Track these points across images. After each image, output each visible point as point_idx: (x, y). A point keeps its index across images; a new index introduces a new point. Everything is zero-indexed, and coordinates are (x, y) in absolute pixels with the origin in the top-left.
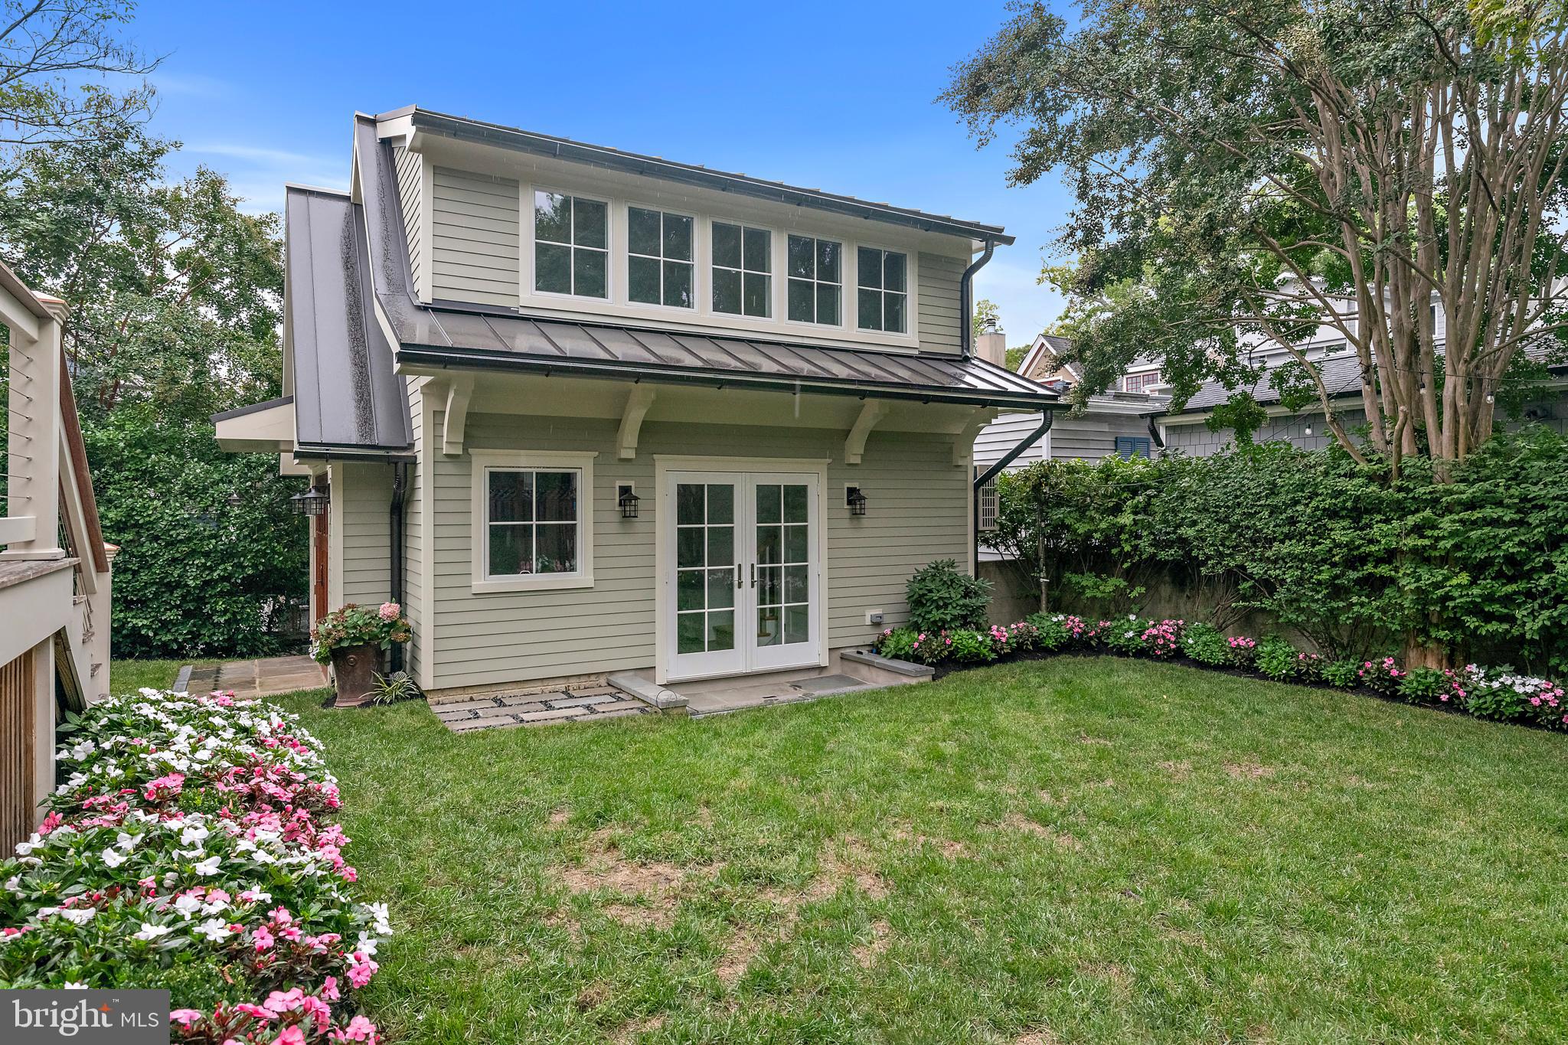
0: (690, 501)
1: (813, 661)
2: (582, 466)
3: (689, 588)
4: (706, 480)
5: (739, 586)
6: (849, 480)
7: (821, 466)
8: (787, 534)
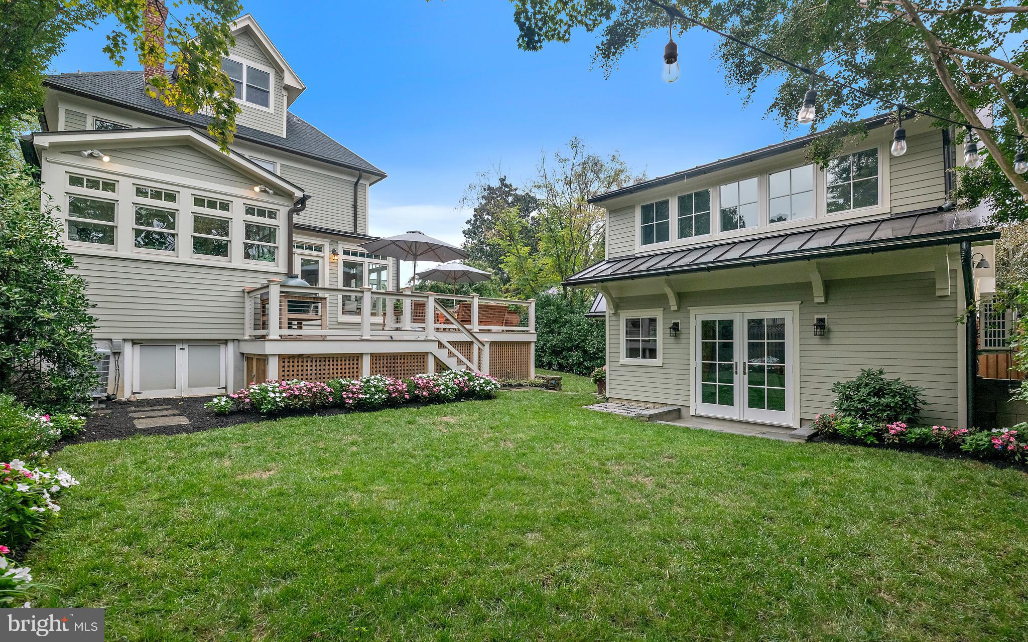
0: (708, 328)
1: (790, 424)
2: (657, 313)
3: (708, 371)
4: (717, 318)
5: (736, 373)
6: (817, 313)
7: (795, 306)
8: (768, 346)
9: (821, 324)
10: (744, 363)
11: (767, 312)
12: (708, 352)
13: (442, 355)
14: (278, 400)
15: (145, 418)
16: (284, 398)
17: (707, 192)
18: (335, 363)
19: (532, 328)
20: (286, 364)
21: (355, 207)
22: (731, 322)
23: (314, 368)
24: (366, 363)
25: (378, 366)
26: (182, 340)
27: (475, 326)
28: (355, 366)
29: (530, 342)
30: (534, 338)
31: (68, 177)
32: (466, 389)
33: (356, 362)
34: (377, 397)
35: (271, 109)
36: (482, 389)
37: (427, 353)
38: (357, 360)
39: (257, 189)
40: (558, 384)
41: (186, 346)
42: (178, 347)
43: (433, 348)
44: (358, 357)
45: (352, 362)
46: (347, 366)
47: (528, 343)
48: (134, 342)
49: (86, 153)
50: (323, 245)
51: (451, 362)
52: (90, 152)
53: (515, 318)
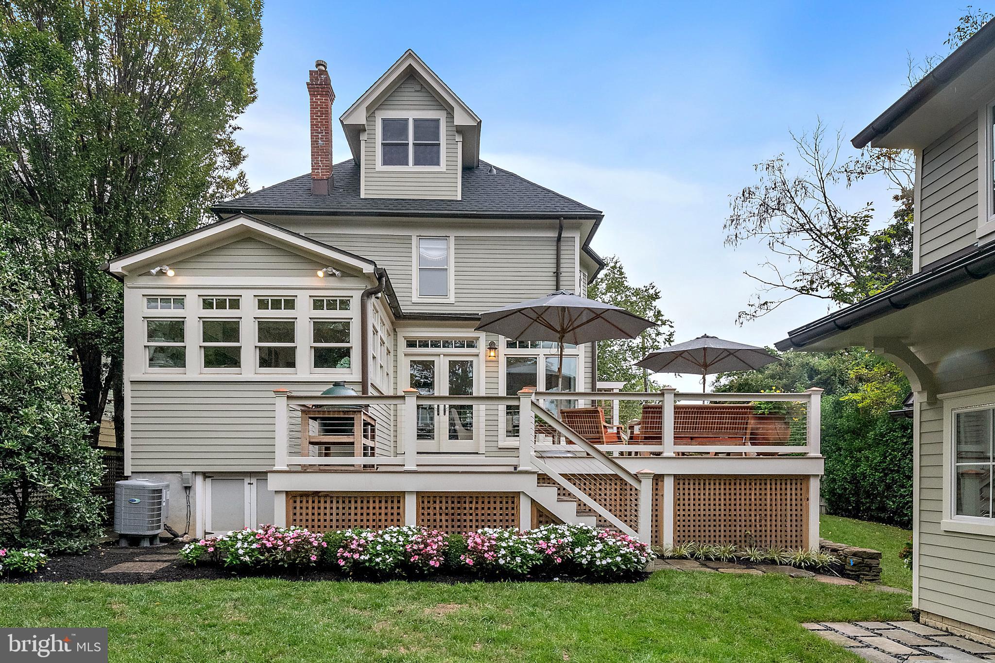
13: (547, 497)
14: (241, 552)
15: (150, 561)
16: (253, 550)
18: (365, 505)
19: (813, 448)
20: (298, 505)
21: (557, 274)
23: (334, 511)
24: (410, 506)
25: (431, 511)
26: (251, 473)
27: (669, 447)
28: (395, 511)
29: (807, 477)
30: (818, 468)
31: (145, 300)
32: (559, 561)
33: (395, 505)
34: (378, 560)
35: (443, 167)
36: (592, 563)
37: (518, 494)
38: (399, 502)
39: (320, 274)
40: (870, 567)
41: (254, 481)
42: (247, 480)
43: (527, 485)
44: (396, 498)
45: (389, 505)
46: (383, 511)
47: (805, 478)
48: (206, 475)
49: (154, 271)
50: (478, 338)
51: (566, 511)
52: (158, 269)
53: (774, 428)
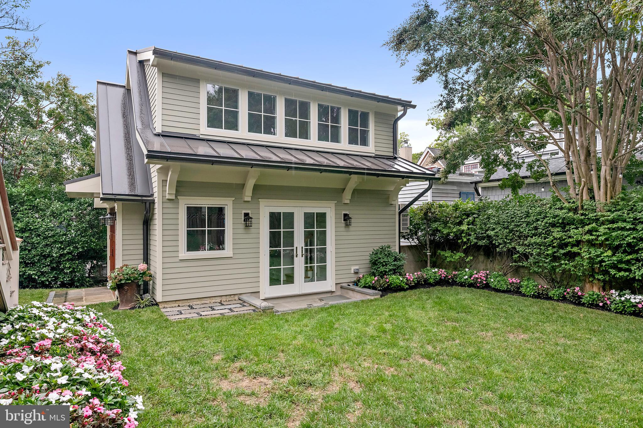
0: (275, 219)
1: (328, 289)
2: (228, 204)
3: (274, 257)
4: (282, 210)
5: (297, 257)
6: (344, 210)
7: (332, 204)
8: (317, 233)
9: (346, 217)
10: (302, 247)
11: (315, 208)
12: (274, 240)
17: (275, 98)
22: (292, 214)
